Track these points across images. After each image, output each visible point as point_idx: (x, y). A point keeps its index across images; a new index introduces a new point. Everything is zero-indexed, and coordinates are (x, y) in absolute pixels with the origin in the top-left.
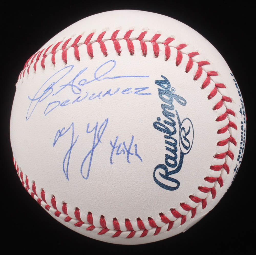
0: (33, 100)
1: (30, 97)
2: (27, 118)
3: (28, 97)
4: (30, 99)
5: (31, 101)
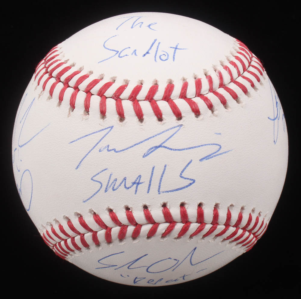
0: (274, 120)
1: (271, 118)
2: (274, 141)
3: (269, 118)
4: (271, 119)
5: (273, 121)
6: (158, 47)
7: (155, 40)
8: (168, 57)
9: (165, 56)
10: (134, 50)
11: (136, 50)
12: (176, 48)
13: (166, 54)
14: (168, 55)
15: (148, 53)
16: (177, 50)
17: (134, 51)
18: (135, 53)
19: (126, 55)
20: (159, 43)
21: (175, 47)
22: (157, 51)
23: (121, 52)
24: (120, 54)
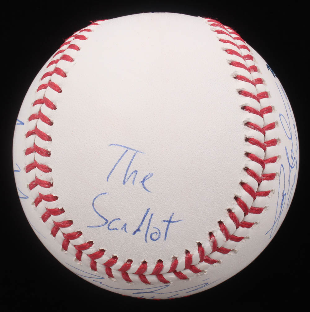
6: (150, 221)
7: (148, 210)
8: (159, 235)
9: (157, 234)
10: (124, 224)
11: (125, 225)
12: (170, 222)
13: (158, 232)
14: (160, 233)
15: (138, 230)
16: (171, 223)
17: (124, 226)
18: (125, 229)
19: (116, 229)
20: (152, 215)
21: (168, 220)
22: (148, 228)
23: (111, 223)
24: (109, 225)
